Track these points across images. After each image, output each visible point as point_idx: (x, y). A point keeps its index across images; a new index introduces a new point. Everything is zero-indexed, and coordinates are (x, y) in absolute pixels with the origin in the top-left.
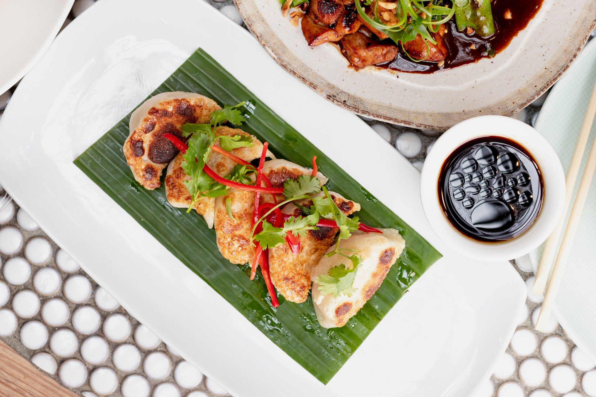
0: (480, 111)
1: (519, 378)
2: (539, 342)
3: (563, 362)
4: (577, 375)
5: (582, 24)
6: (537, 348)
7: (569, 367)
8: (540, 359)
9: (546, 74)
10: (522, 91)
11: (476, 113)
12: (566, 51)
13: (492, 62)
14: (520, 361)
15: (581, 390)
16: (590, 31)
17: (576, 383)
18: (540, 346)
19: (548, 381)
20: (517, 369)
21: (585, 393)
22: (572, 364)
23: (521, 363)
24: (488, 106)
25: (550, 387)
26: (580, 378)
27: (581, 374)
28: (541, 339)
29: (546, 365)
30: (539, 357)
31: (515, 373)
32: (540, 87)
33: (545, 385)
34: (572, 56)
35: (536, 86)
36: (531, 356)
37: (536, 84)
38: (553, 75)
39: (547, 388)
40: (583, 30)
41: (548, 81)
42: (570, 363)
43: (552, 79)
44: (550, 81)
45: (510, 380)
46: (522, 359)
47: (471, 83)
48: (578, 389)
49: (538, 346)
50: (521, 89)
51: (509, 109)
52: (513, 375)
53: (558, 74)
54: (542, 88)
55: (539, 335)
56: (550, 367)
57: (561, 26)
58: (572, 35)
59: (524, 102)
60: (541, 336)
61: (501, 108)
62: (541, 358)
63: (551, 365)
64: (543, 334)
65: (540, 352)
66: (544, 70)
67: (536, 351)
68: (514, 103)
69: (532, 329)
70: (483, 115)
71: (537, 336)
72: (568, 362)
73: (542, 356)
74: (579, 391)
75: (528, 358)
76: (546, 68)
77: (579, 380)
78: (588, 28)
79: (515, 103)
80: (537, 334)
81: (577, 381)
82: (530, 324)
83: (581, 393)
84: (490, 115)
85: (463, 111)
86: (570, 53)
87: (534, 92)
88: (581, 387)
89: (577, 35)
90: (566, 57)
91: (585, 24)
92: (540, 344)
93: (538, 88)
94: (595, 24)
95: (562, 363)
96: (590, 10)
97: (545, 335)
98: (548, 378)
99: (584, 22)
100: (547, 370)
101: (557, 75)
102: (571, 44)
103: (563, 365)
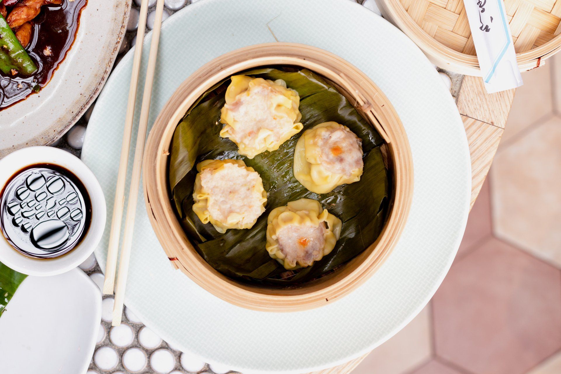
0: (27, 144)
1: (123, 368)
2: (136, 333)
3: (161, 346)
4: (175, 356)
5: (108, 48)
6: (135, 338)
7: (167, 350)
8: (139, 348)
9: (81, 99)
10: (62, 119)
11: (23, 146)
12: (96, 75)
13: (39, 97)
14: (122, 352)
15: (181, 368)
16: (113, 53)
17: (176, 363)
18: (137, 337)
19: (150, 366)
20: (121, 360)
21: (185, 370)
22: (169, 347)
23: (123, 354)
24: (34, 138)
25: (153, 370)
26: (179, 358)
27: (179, 354)
28: (137, 330)
29: (146, 352)
30: (139, 346)
31: (119, 364)
32: (76, 112)
33: (148, 369)
34: (101, 79)
35: (73, 112)
36: (131, 346)
37: (73, 110)
38: (86, 99)
39: (150, 371)
40: (109, 54)
41: (82, 106)
42: (167, 346)
43: (85, 104)
44: (84, 105)
45: (116, 370)
46: (123, 351)
47: (22, 118)
48: (179, 367)
49: (136, 336)
50: (61, 117)
51: (50, 137)
52: (118, 366)
53: (90, 97)
54: (77, 113)
55: (135, 326)
56: (150, 353)
57: (93, 53)
58: (101, 60)
59: (63, 128)
60: (136, 327)
61: (44, 137)
62: (140, 346)
63: (150, 351)
64: (139, 325)
65: (138, 341)
66: (80, 96)
67: (134, 341)
68: (54, 131)
69: (127, 323)
70: (29, 146)
71: (133, 328)
72: (165, 346)
73: (140, 345)
74: (179, 370)
75: (128, 348)
76: (81, 94)
77: (178, 360)
78: (112, 51)
79: (56, 131)
80: (133, 326)
81: (176, 361)
82: (125, 318)
83: (182, 371)
84: (35, 146)
85: (13, 146)
86: (99, 77)
87: (71, 118)
88: (181, 366)
89: (104, 59)
90: (96, 80)
91: (110, 48)
92: (136, 334)
93: (74, 113)
94: (117, 47)
95: (159, 347)
96: (113, 34)
97: (140, 326)
98: (149, 363)
99: (109, 46)
100: (147, 356)
101: (89, 99)
102: (100, 68)
103: (161, 349)
